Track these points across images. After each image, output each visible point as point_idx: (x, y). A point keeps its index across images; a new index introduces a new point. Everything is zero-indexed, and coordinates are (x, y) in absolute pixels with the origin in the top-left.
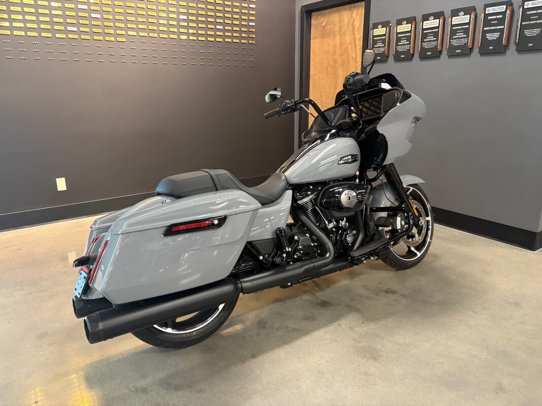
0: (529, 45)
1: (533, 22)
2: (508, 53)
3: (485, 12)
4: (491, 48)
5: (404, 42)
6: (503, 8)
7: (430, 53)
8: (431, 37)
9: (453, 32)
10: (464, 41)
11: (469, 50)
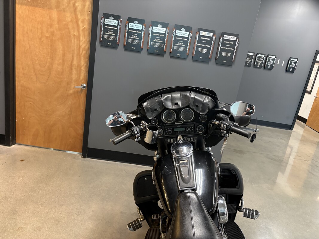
0: (224, 61)
1: (227, 48)
2: (210, 63)
3: (199, 34)
4: (201, 58)
5: (135, 37)
6: (211, 35)
7: (157, 51)
8: (158, 40)
9: (176, 41)
10: (183, 49)
11: (186, 56)
